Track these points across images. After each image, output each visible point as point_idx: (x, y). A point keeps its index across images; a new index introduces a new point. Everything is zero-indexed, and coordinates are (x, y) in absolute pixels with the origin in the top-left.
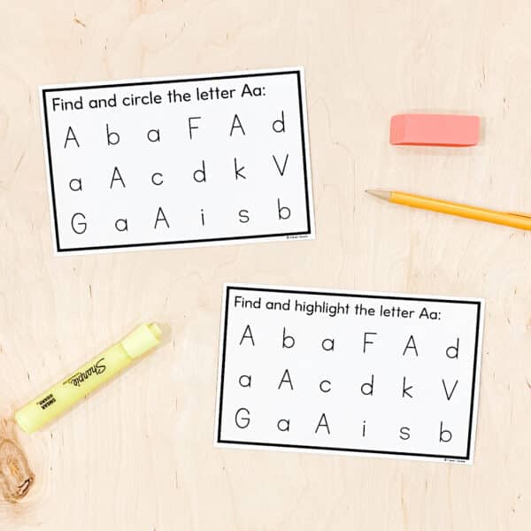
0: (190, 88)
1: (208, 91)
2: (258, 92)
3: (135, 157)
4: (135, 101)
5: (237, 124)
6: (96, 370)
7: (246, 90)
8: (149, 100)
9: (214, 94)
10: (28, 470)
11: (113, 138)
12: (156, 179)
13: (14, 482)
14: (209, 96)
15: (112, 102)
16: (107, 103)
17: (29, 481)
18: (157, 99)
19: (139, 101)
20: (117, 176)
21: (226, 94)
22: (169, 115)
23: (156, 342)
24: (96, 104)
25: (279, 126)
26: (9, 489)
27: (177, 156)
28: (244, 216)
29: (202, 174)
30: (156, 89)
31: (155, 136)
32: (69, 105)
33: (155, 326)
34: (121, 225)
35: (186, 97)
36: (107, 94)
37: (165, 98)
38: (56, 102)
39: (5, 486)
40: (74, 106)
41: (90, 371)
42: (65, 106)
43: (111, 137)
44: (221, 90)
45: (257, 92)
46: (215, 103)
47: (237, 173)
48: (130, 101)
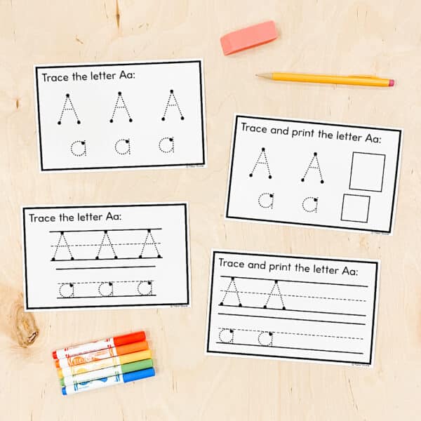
10: (35, 327)
13: (26, 334)
17: (36, 334)
26: (22, 338)
39: (20, 337)
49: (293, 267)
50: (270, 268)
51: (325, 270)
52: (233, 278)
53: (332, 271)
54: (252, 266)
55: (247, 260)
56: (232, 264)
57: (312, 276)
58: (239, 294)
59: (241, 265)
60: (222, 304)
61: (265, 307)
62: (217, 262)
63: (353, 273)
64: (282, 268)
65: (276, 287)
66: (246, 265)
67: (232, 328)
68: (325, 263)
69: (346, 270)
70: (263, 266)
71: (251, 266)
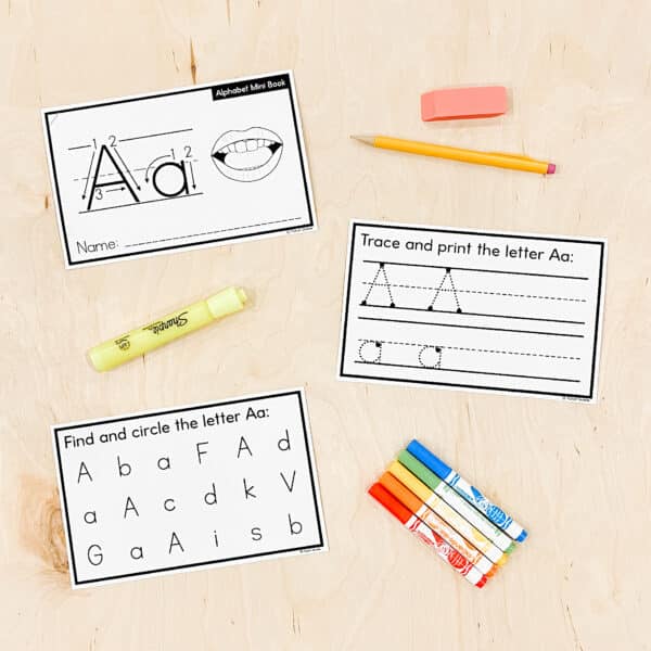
0: (196, 415)
1: (214, 417)
2: (263, 414)
3: (147, 485)
4: (144, 432)
5: (243, 445)
6: (176, 322)
7: (251, 414)
8: (157, 430)
9: (220, 419)
11: (125, 470)
12: (169, 505)
14: (215, 422)
15: (122, 436)
16: (117, 437)
18: (165, 429)
19: (148, 431)
20: (130, 505)
21: (231, 419)
22: (178, 443)
23: (241, 307)
24: (106, 438)
25: (284, 445)
26: (59, 558)
27: (188, 481)
28: (256, 533)
29: (212, 497)
30: (164, 420)
31: (165, 463)
32: (80, 442)
33: (242, 291)
34: (137, 553)
35: (193, 424)
36: (116, 428)
37: (173, 427)
38: (68, 439)
39: (55, 556)
40: (85, 442)
41: (171, 322)
42: (76, 443)
43: (123, 469)
44: (226, 415)
45: (261, 414)
46: (222, 428)
47: (247, 492)
48: (139, 433)
49: (474, 249)
50: (439, 250)
51: (523, 253)
52: (382, 264)
53: (533, 255)
54: (412, 245)
55: (404, 237)
56: (381, 243)
57: (502, 262)
58: (392, 288)
59: (396, 244)
60: (364, 303)
61: (430, 309)
62: (359, 239)
63: (566, 258)
64: (457, 249)
65: (448, 278)
66: (402, 245)
67: (379, 341)
68: (524, 243)
69: (555, 255)
70: (428, 246)
71: (410, 246)
